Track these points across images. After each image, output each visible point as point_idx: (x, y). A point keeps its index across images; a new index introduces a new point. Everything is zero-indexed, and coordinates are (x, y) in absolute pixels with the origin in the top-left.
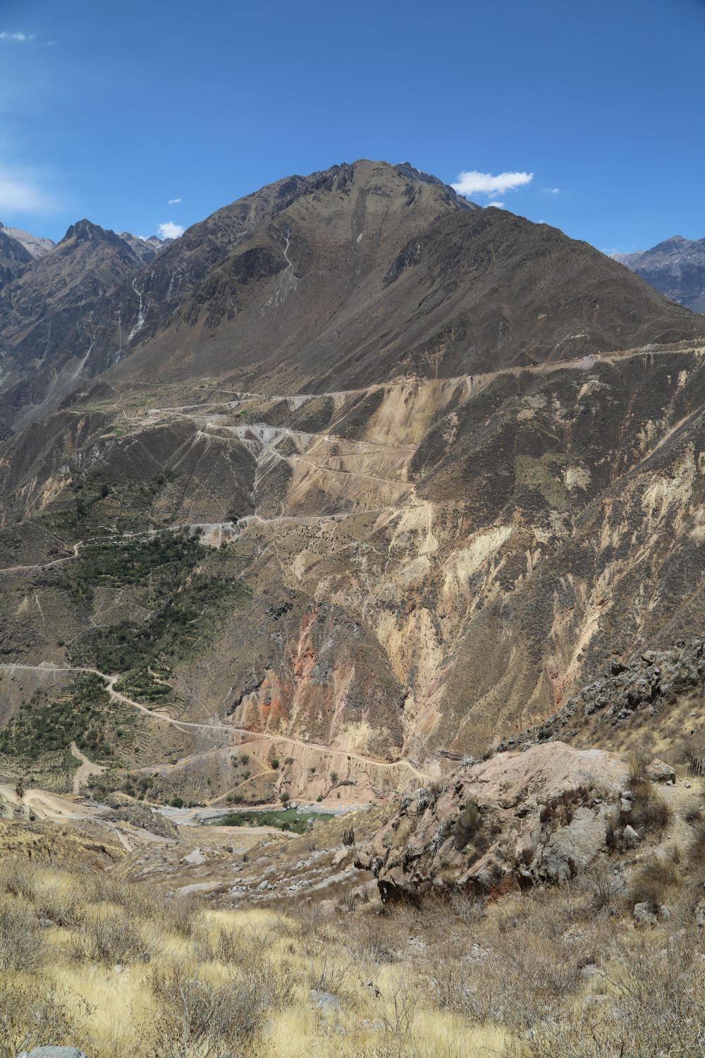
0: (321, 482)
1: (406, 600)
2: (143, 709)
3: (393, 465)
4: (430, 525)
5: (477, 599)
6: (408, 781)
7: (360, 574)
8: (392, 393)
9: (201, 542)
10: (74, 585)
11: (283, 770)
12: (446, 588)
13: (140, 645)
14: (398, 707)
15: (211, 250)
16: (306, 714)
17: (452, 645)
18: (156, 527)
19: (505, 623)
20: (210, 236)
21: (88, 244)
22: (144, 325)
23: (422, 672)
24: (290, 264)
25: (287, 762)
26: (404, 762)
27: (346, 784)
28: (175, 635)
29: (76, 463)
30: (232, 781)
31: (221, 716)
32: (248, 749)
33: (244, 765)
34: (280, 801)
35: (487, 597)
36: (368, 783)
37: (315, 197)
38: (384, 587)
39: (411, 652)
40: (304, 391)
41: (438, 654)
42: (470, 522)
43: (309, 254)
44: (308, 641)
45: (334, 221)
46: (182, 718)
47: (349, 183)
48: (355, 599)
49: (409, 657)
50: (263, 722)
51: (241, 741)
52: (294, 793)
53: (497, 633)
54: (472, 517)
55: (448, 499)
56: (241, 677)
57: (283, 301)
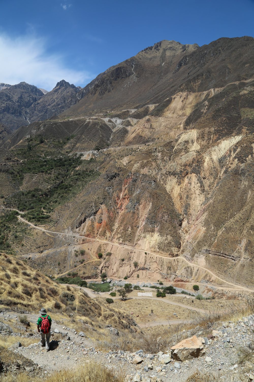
0: (141, 133)
1: (183, 170)
2: (32, 225)
3: (176, 124)
4: (195, 139)
5: (224, 169)
6: (183, 268)
7: (157, 160)
8: (176, 99)
9: (82, 159)
10: (16, 173)
11: (104, 259)
12: (205, 164)
13: (42, 199)
14: (177, 225)
16: (122, 228)
17: (210, 193)
18: (63, 154)
19: (243, 178)
21: (64, 88)
23: (192, 208)
24: (134, 73)
25: (107, 255)
26: (181, 258)
27: (143, 269)
28: (59, 193)
29: (33, 134)
30: (73, 264)
31: (72, 229)
32: (85, 247)
33: (82, 255)
34: (100, 277)
35: (230, 167)
36: (157, 269)
37: (145, 52)
38: (170, 165)
39: (186, 196)
40: (135, 108)
41: (202, 197)
42: (217, 136)
43: (142, 70)
44: (126, 191)
45: (153, 59)
46: (51, 229)
47: (159, 47)
48: (154, 171)
49: (185, 199)
50: (96, 232)
51: (81, 242)
52: (110, 273)
53: (238, 183)
54: (219, 134)
55: (205, 127)
56: (86, 208)
57: (131, 85)
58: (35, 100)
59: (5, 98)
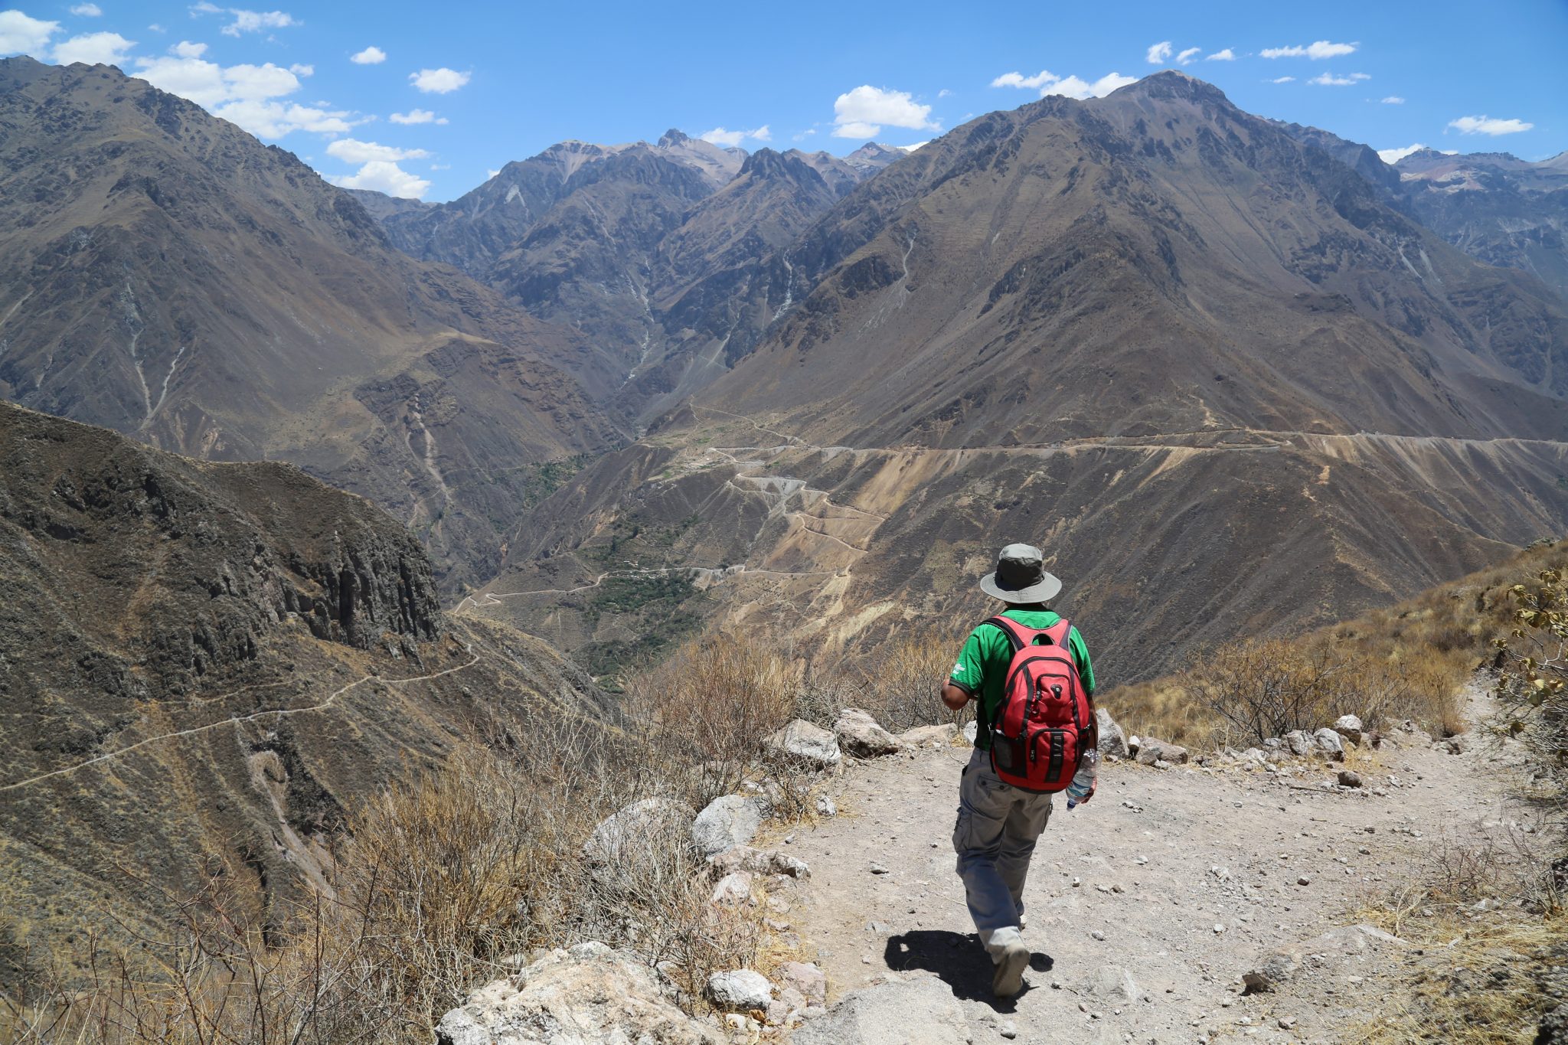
0: (800, 542)
1: (796, 650)
3: (862, 532)
4: (843, 592)
5: (843, 656)
7: (775, 625)
8: (894, 460)
9: (695, 584)
10: (587, 608)
12: (826, 644)
13: (620, 657)
15: (870, 221)
18: (669, 566)
20: (873, 202)
21: (764, 182)
22: (791, 305)
24: (906, 275)
28: (646, 654)
29: (626, 502)
35: (850, 655)
37: (964, 180)
38: (787, 637)
40: (838, 444)
42: (871, 593)
43: (931, 260)
45: (975, 214)
47: (1010, 158)
54: (875, 590)
57: (883, 321)
58: (669, 221)
59: (580, 230)
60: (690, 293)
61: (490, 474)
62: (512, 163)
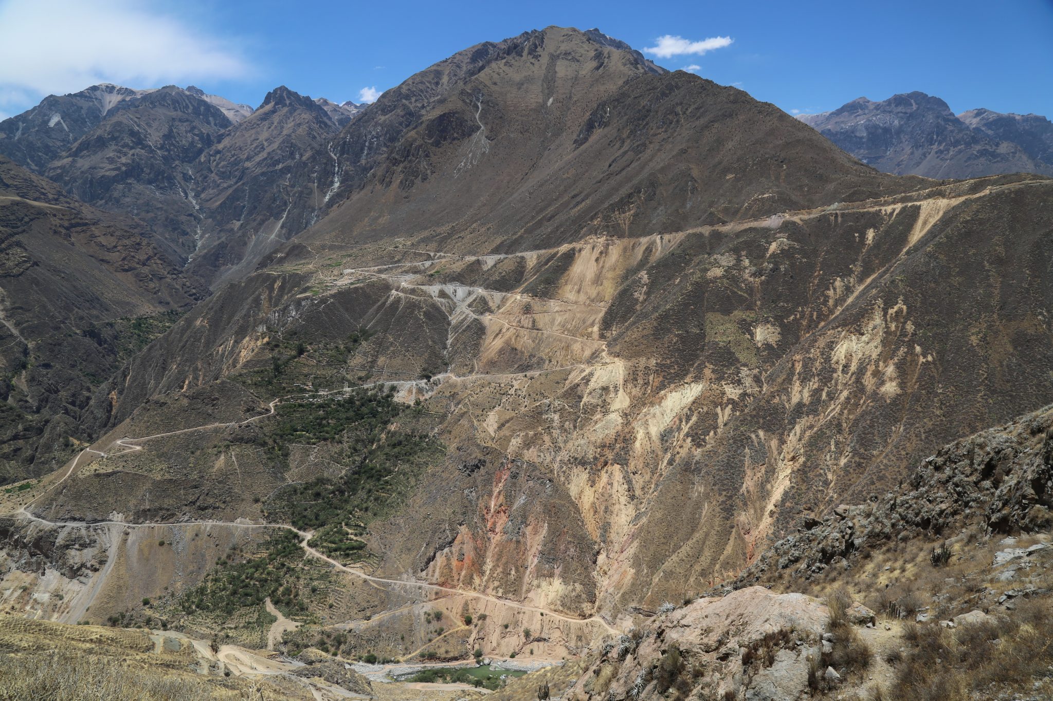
0: (513, 340)
1: (598, 456)
2: (338, 565)
3: (584, 323)
4: (621, 382)
5: (669, 455)
6: (600, 638)
7: (551, 430)
8: (583, 253)
9: (396, 399)
10: (270, 442)
11: (476, 626)
12: (637, 444)
13: (335, 501)
14: (590, 563)
15: (405, 115)
16: (500, 570)
17: (644, 500)
18: (351, 384)
19: (696, 479)
20: (404, 101)
21: (286, 109)
22: (339, 187)
23: (614, 528)
24: (483, 128)
25: (480, 618)
26: (597, 619)
27: (539, 640)
28: (370, 491)
29: (273, 322)
30: (425, 636)
31: (415, 572)
32: (441, 605)
33: (438, 620)
34: (472, 656)
35: (678, 453)
36: (560, 639)
37: (507, 62)
38: (576, 444)
39: (603, 508)
40: (496, 251)
41: (630, 510)
42: (661, 378)
43: (501, 117)
44: (501, 497)
45: (525, 85)
46: (376, 574)
47: (539, 49)
48: (547, 455)
49: (602, 513)
50: (456, 578)
51: (434, 597)
52: (487, 649)
53: (688, 489)
54: (663, 374)
55: (640, 356)
56: (434, 532)
57: (475, 163)
58: (208, 141)
59: (128, 140)
60: (236, 191)
61: (78, 327)
62: (51, 96)
